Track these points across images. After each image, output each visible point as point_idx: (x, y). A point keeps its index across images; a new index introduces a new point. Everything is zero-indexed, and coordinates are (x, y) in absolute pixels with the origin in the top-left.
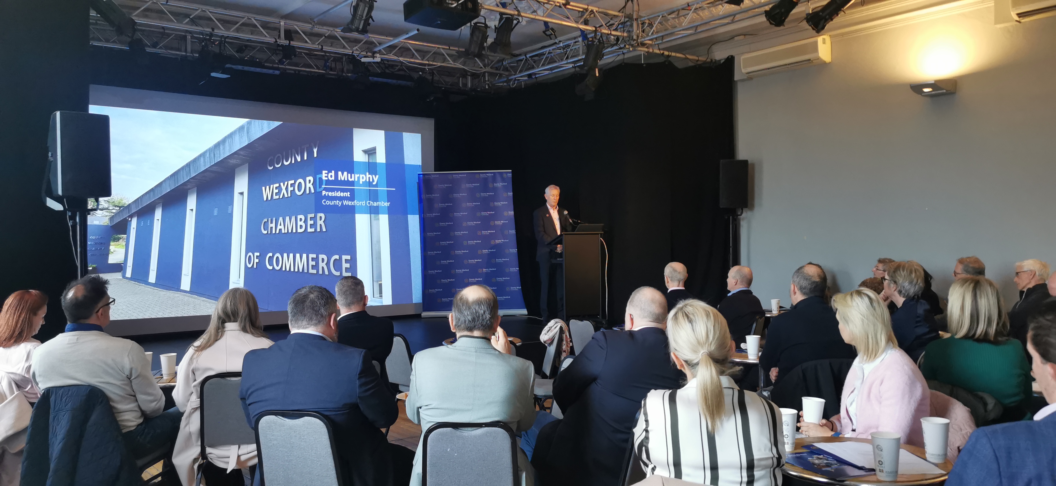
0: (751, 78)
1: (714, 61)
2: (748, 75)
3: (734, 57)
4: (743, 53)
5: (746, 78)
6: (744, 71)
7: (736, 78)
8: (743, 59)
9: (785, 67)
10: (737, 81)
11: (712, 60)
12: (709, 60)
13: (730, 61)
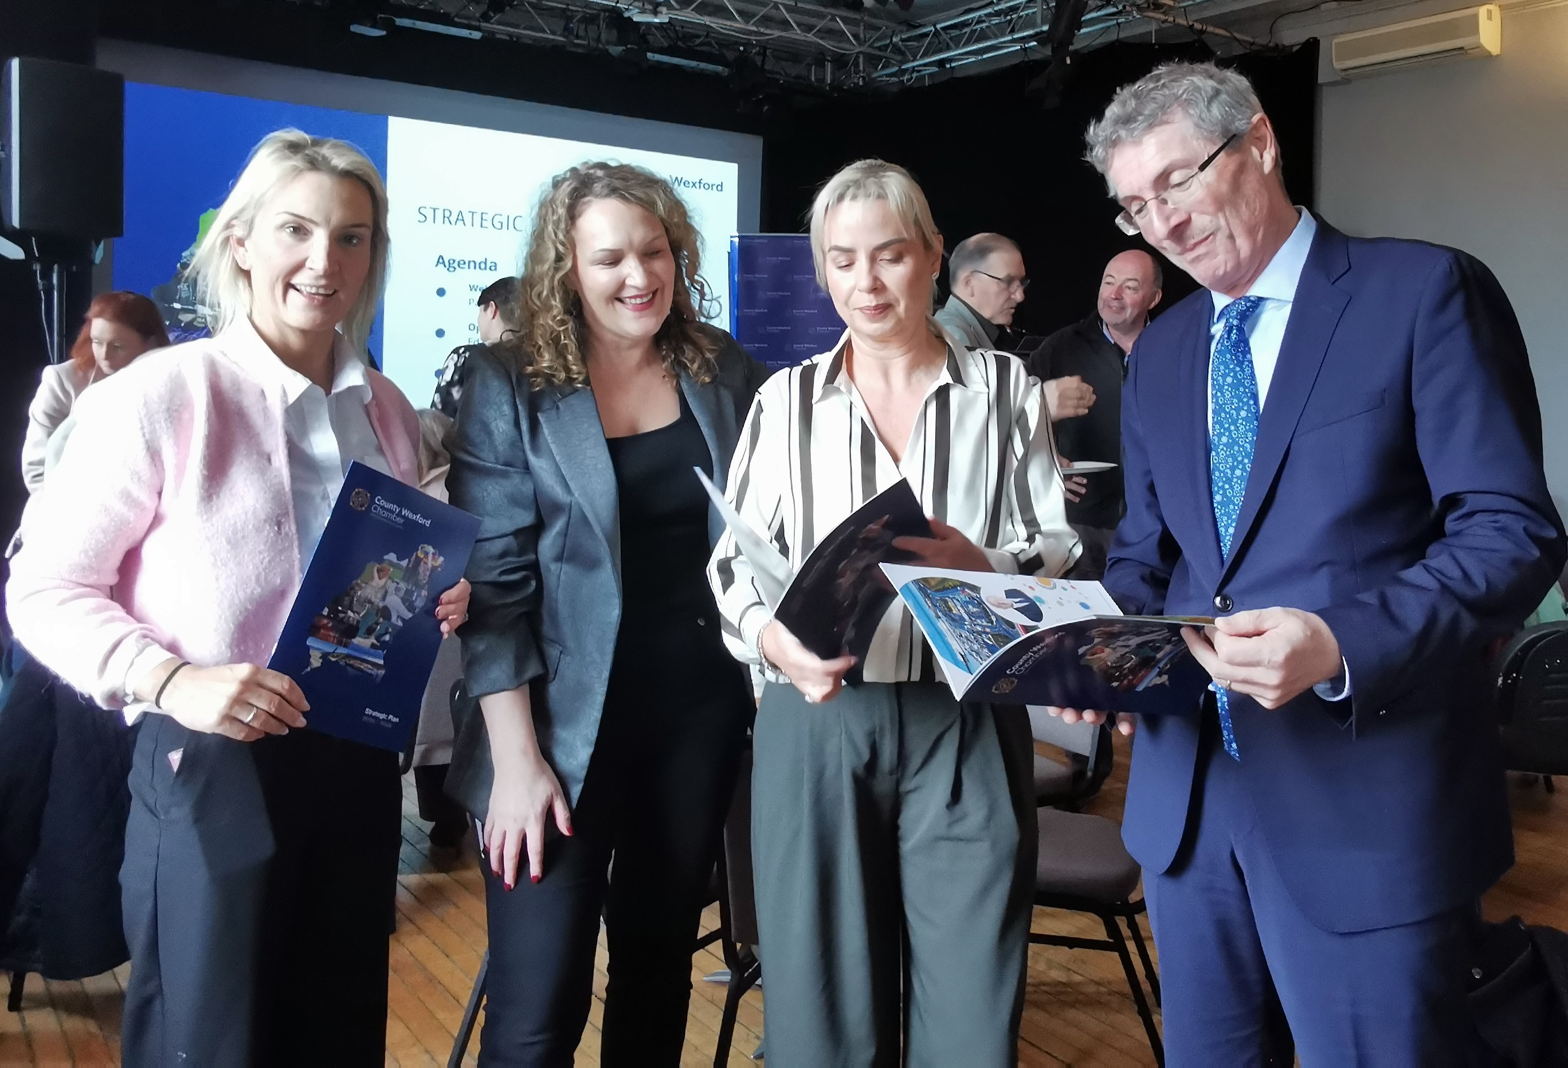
0: (1347, 79)
1: (1280, 47)
2: (1344, 73)
3: (1319, 40)
4: (1336, 34)
5: (1339, 78)
6: (1337, 65)
7: (1321, 79)
8: (1335, 43)
9: (1415, 60)
10: (1321, 85)
11: (1277, 45)
12: (1271, 44)
13: (1312, 47)
